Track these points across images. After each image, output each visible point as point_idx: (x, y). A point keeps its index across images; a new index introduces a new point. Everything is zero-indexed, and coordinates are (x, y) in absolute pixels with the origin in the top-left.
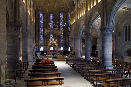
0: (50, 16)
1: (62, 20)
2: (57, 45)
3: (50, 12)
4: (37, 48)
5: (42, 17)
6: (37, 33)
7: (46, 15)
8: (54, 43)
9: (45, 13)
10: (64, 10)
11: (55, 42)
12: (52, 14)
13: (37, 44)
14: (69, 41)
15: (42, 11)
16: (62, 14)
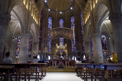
0: (60, 22)
1: (74, 24)
2: (66, 51)
3: (59, 17)
4: (42, 57)
5: (50, 22)
6: (43, 39)
7: (55, 20)
8: (62, 49)
9: (54, 18)
10: (76, 12)
11: (64, 47)
12: (62, 19)
13: (42, 52)
14: (83, 48)
15: (51, 16)
16: (74, 18)
